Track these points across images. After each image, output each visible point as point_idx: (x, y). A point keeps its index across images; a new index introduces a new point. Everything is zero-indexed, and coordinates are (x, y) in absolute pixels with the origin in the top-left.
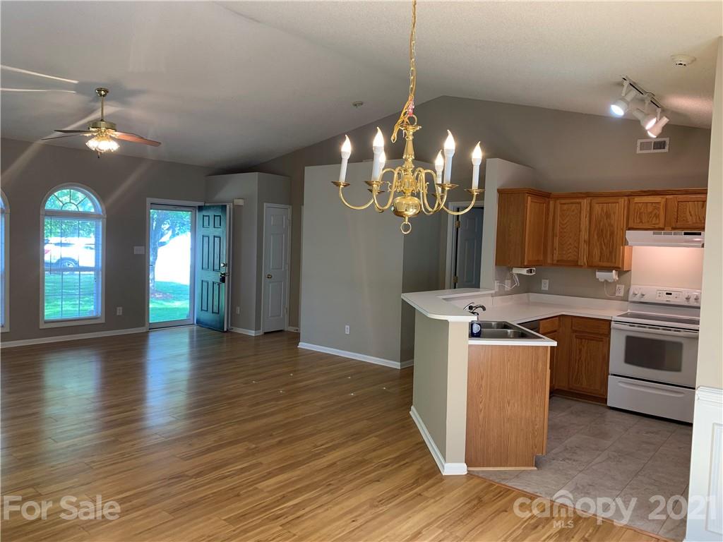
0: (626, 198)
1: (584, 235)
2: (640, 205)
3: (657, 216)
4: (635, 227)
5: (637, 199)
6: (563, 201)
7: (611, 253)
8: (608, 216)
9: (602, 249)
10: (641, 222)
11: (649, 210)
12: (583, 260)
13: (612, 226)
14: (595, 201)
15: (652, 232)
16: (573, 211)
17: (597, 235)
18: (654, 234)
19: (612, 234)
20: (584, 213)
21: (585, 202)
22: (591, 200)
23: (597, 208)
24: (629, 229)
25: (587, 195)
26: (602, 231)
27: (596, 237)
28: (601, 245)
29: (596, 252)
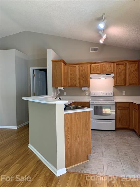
0: (89, 64)
1: (78, 77)
2: (94, 66)
3: (98, 70)
4: (92, 73)
5: (93, 65)
6: (70, 66)
7: (86, 81)
8: (84, 70)
9: (83, 80)
10: (94, 72)
11: (96, 68)
12: (78, 84)
13: (86, 73)
14: (80, 65)
15: (97, 74)
16: (74, 69)
17: (82, 76)
18: (98, 75)
19: (86, 75)
20: (77, 70)
21: (77, 66)
22: (79, 65)
23: (81, 68)
24: (91, 74)
25: (78, 64)
26: (83, 75)
27: (81, 77)
28: (83, 79)
29: (82, 81)
